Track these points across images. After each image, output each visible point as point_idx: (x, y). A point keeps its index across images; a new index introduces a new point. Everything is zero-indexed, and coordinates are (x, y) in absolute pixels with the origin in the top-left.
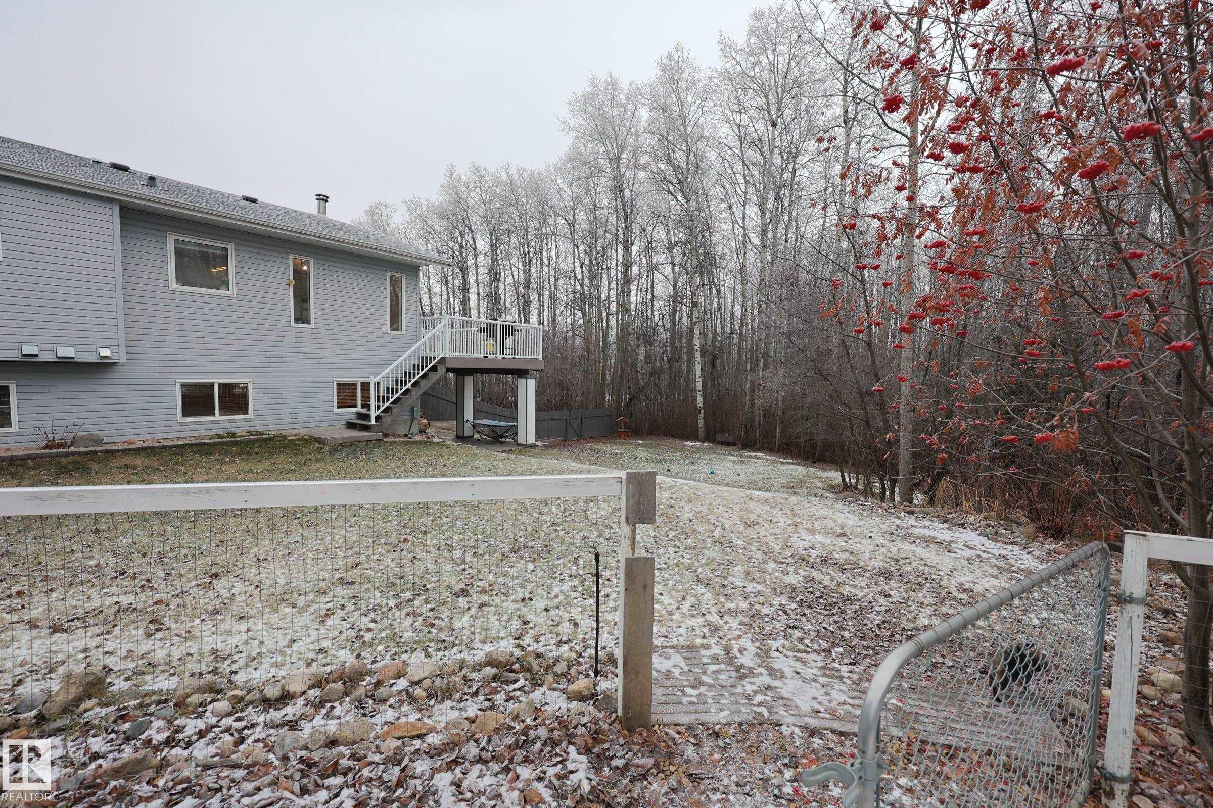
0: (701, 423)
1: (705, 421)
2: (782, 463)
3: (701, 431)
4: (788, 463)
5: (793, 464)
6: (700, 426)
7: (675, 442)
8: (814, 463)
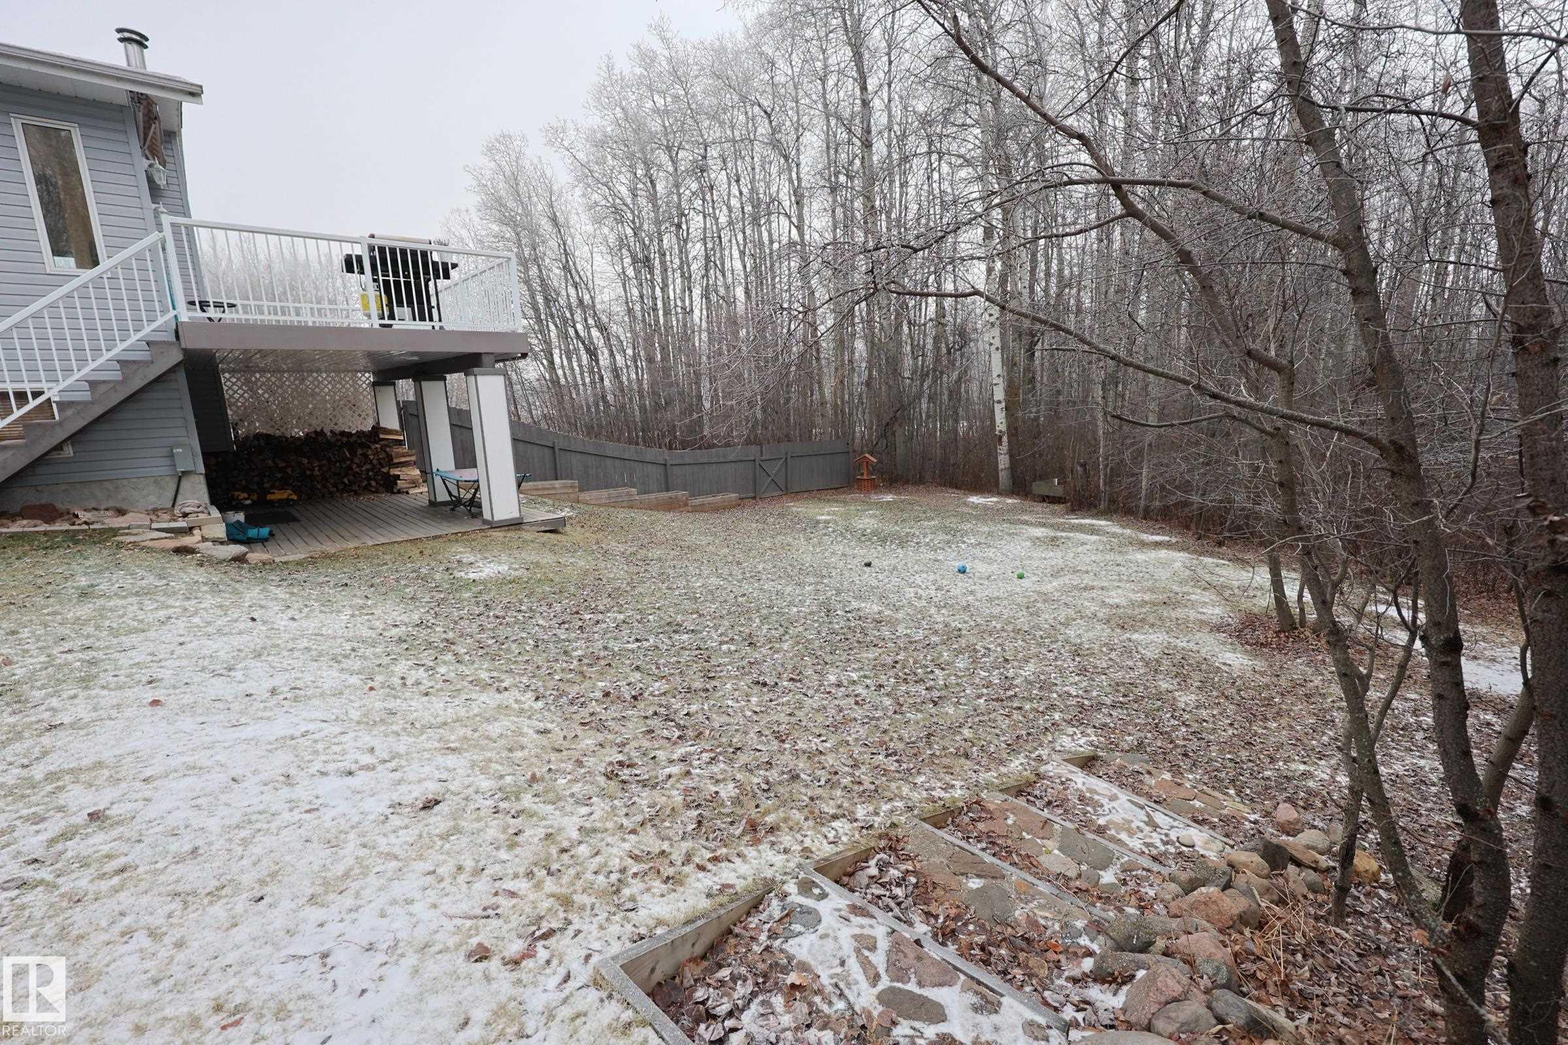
0: (1003, 461)
1: (1011, 456)
2: (1143, 545)
3: (1004, 477)
4: (1158, 545)
5: (1168, 546)
6: (1001, 466)
7: (950, 497)
8: (1220, 544)
